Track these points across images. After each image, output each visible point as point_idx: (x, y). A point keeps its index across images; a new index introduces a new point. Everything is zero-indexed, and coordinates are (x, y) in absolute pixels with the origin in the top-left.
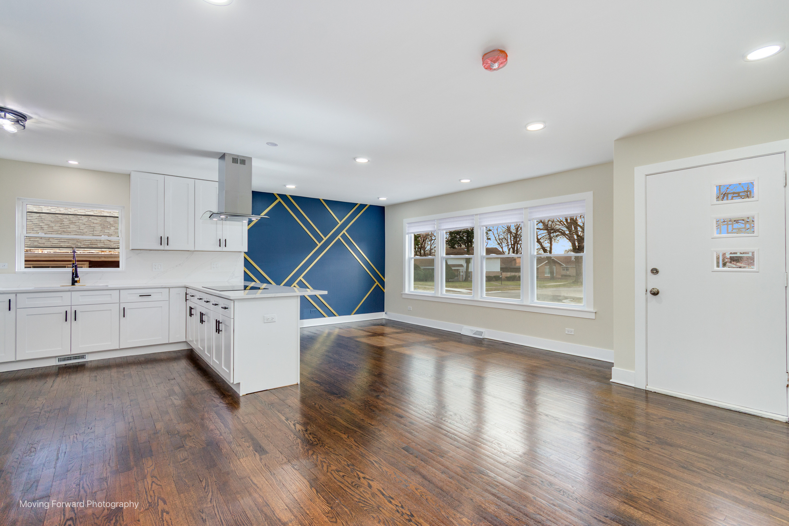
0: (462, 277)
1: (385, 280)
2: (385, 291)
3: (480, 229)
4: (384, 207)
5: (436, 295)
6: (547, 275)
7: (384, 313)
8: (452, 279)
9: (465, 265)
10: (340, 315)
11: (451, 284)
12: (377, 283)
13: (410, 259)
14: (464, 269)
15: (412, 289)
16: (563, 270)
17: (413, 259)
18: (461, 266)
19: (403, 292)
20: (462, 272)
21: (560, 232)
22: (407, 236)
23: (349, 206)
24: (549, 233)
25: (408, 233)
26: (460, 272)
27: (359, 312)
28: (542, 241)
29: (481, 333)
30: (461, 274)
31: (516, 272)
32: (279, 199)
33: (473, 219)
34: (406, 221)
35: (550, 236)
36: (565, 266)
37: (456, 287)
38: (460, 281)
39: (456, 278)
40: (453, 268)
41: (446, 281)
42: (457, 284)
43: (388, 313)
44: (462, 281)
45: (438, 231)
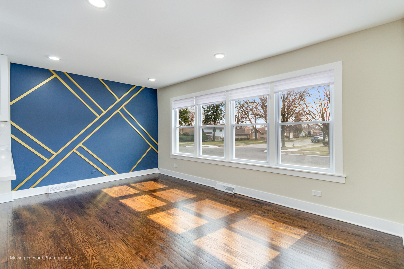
0: (212, 139)
1: (158, 144)
2: (158, 152)
3: (231, 103)
4: (157, 90)
5: (195, 157)
6: (254, 138)
7: (157, 169)
8: (206, 140)
9: (213, 133)
10: (119, 173)
11: (205, 143)
12: (151, 146)
13: (176, 128)
14: (212, 135)
15: (177, 151)
16: (261, 135)
17: (178, 129)
18: (211, 133)
19: (171, 154)
20: (212, 136)
21: (260, 116)
22: (173, 111)
23: (128, 86)
24: (255, 116)
25: (174, 109)
26: (210, 136)
27: (136, 170)
28: (251, 120)
29: (232, 189)
30: (211, 137)
31: (239, 136)
32: (55, 75)
33: (224, 95)
34: (172, 99)
35: (255, 118)
36: (262, 133)
37: (208, 145)
38: (211, 141)
39: (208, 140)
40: (207, 134)
41: (203, 141)
42: (209, 143)
43: (160, 169)
44: (212, 141)
45: (196, 106)
